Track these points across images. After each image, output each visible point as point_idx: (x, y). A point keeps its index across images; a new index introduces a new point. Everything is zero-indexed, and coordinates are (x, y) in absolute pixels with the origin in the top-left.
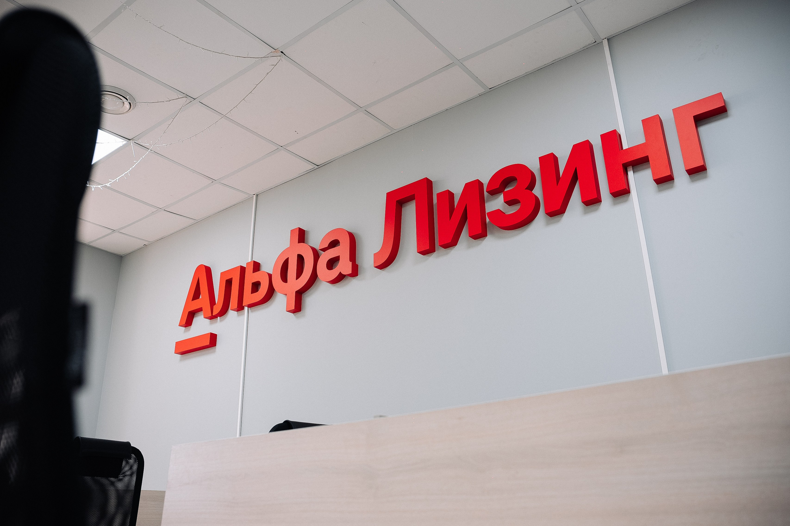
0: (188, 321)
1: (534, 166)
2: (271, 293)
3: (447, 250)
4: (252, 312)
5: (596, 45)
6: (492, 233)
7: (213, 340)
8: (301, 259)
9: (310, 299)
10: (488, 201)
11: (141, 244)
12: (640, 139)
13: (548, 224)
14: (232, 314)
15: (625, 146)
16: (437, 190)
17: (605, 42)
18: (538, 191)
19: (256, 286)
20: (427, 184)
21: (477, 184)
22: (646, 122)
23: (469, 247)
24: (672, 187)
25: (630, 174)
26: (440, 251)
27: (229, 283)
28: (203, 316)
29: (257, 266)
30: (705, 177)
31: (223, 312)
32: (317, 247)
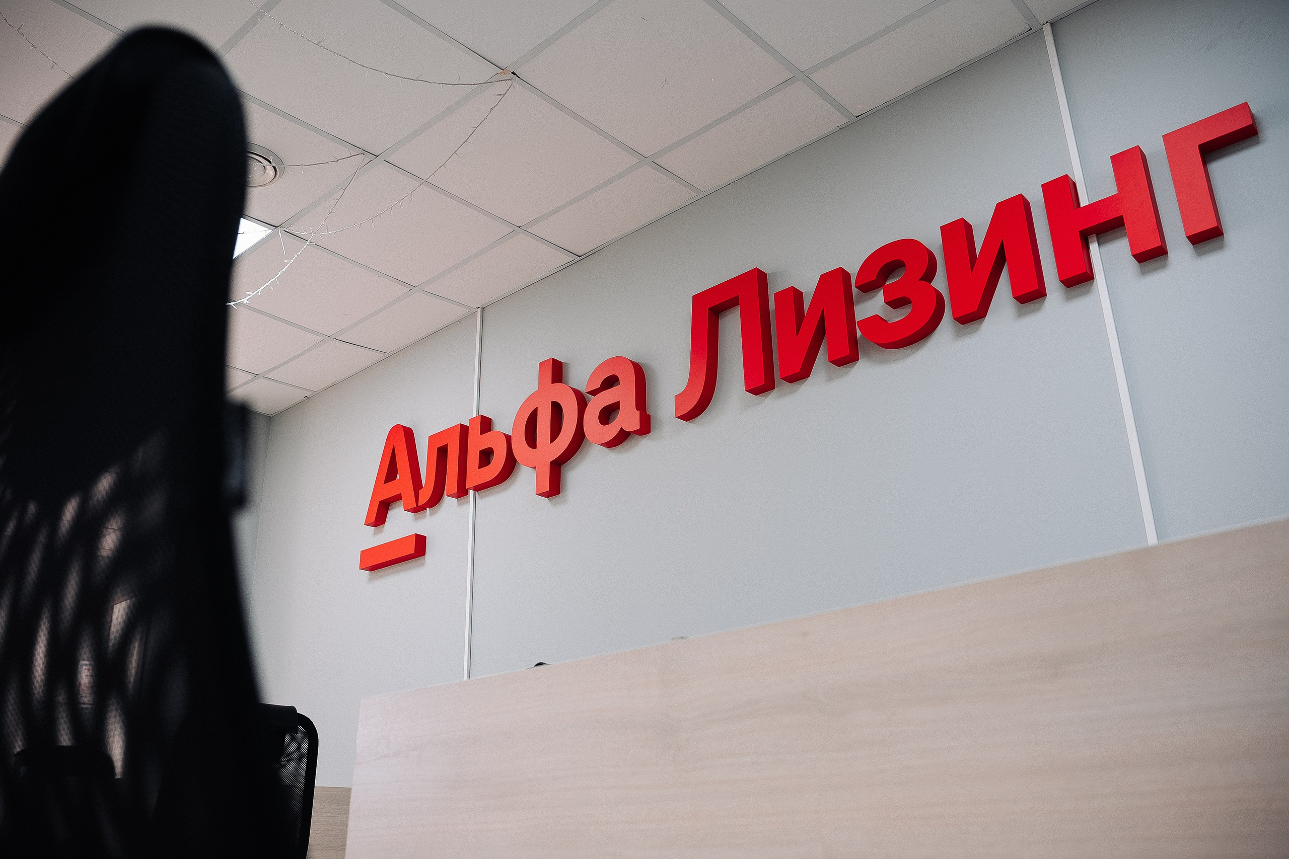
0: (379, 517)
1: (933, 241)
2: (510, 467)
3: (795, 386)
4: (481, 498)
5: (1032, 35)
6: (867, 355)
7: (419, 545)
8: (557, 409)
9: (575, 475)
10: (859, 302)
11: (299, 395)
12: (1109, 189)
13: (958, 335)
14: (449, 502)
15: (1084, 202)
16: (775, 287)
17: (1047, 29)
18: (940, 282)
19: (486, 456)
20: (758, 278)
21: (841, 274)
22: (1118, 160)
23: (830, 379)
24: (1165, 265)
25: (1094, 247)
26: (782, 387)
27: (442, 453)
28: (403, 508)
29: (486, 424)
30: (1221, 247)
31: (435, 500)
32: (583, 388)
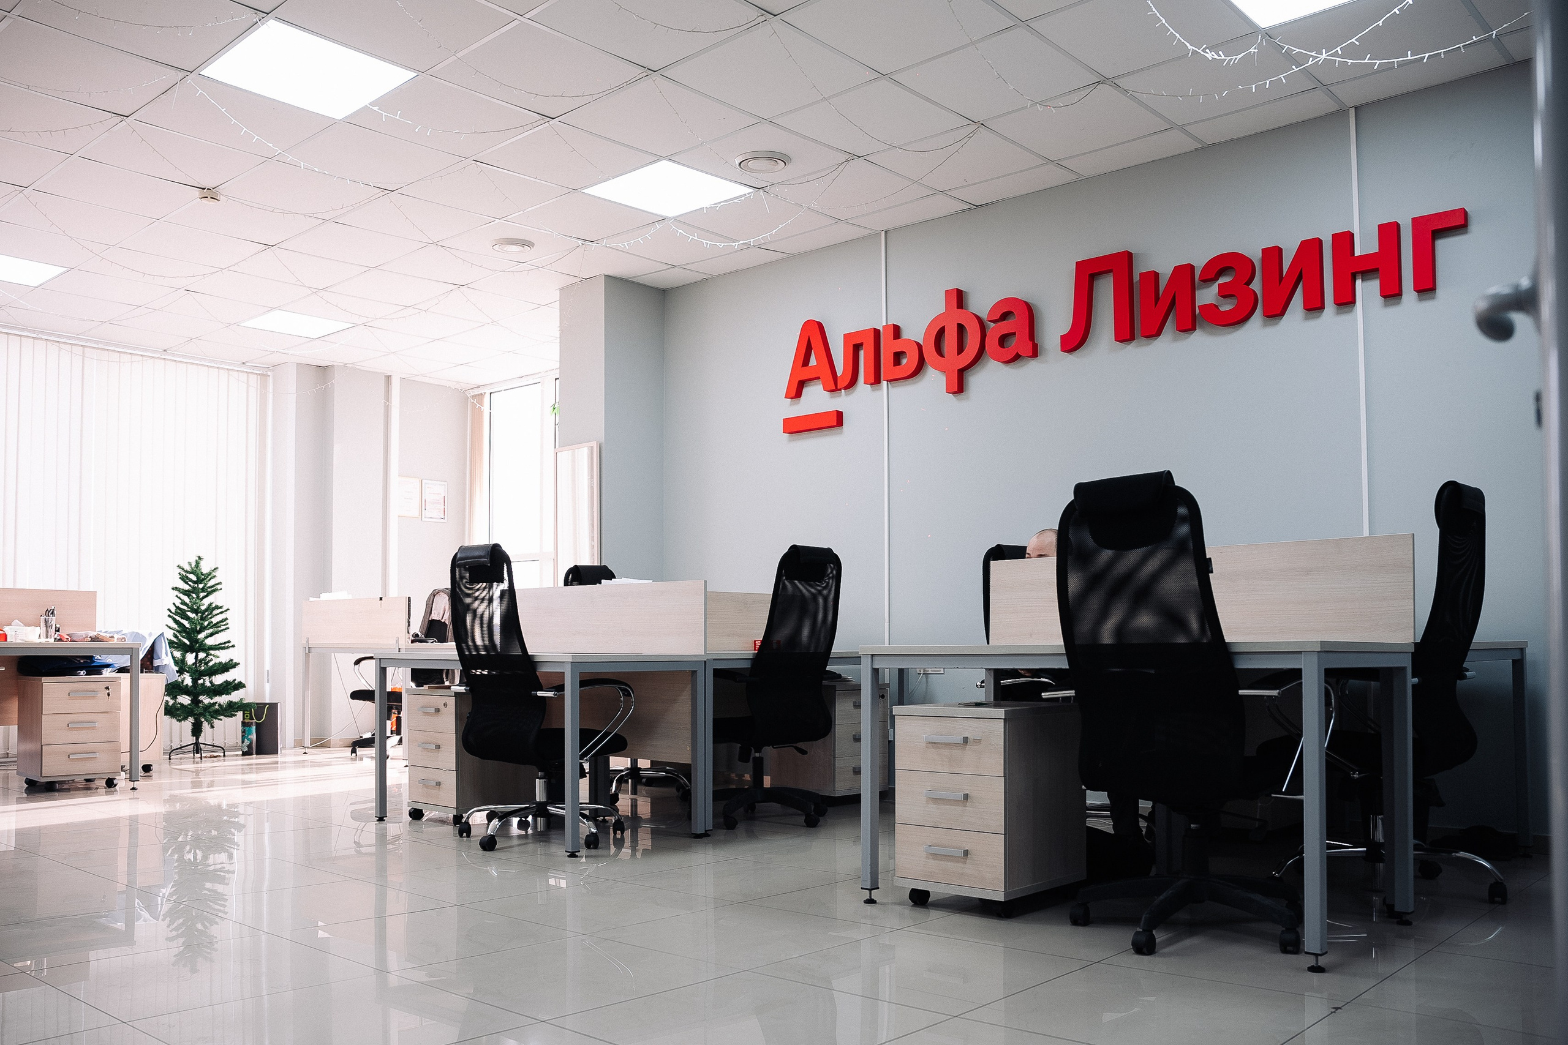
0: (796, 391)
1: (1256, 256)
2: (919, 369)
3: (1150, 340)
4: (893, 387)
5: (1340, 114)
6: (1202, 327)
7: (838, 419)
8: (961, 328)
9: (977, 380)
10: (1199, 289)
11: (700, 277)
12: (1373, 247)
13: (1265, 325)
14: (862, 387)
15: (1358, 252)
16: (1140, 268)
17: (1352, 112)
18: (1256, 285)
19: (898, 357)
20: (1127, 258)
21: (1191, 268)
22: (1383, 228)
23: (1175, 340)
24: (1399, 303)
25: (1359, 282)
26: (1140, 341)
27: (855, 349)
28: (821, 387)
29: (897, 331)
30: (1434, 298)
31: (852, 383)
32: (984, 314)
